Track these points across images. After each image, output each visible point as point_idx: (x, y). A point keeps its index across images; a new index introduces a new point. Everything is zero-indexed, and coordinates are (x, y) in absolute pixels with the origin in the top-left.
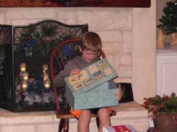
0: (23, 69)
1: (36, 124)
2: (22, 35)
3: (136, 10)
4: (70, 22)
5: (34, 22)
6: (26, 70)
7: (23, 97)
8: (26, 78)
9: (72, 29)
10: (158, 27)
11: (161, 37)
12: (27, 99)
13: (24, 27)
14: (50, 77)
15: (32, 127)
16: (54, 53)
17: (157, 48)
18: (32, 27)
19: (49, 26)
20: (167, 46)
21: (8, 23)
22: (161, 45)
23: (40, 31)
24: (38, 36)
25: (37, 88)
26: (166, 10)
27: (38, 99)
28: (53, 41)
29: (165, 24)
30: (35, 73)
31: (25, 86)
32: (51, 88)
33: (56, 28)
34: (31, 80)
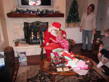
0: (32, 33)
1: (35, 48)
2: (31, 25)
3: (60, 18)
4: (44, 21)
5: (34, 22)
6: (33, 34)
7: (32, 41)
8: (33, 36)
9: (44, 24)
10: (66, 21)
11: (67, 24)
12: (33, 41)
13: (31, 23)
14: (39, 36)
15: (34, 49)
16: (40, 30)
17: (66, 27)
18: (33, 23)
19: (38, 22)
20: (68, 26)
21: (28, 22)
22: (67, 26)
23: (35, 24)
24: (35, 25)
25: (35, 39)
26: (68, 17)
27: (36, 41)
28: (39, 27)
29: (68, 21)
30: (35, 34)
31: (32, 38)
32: (39, 38)
33: (40, 23)
34: (34, 36)
